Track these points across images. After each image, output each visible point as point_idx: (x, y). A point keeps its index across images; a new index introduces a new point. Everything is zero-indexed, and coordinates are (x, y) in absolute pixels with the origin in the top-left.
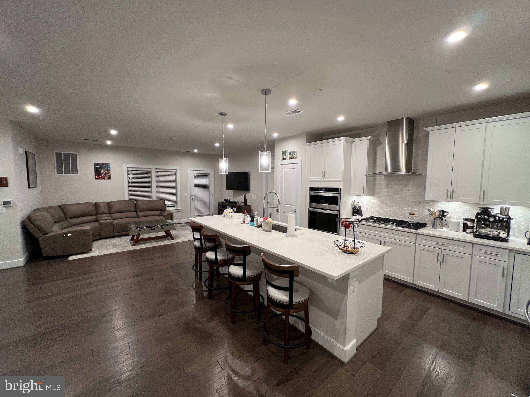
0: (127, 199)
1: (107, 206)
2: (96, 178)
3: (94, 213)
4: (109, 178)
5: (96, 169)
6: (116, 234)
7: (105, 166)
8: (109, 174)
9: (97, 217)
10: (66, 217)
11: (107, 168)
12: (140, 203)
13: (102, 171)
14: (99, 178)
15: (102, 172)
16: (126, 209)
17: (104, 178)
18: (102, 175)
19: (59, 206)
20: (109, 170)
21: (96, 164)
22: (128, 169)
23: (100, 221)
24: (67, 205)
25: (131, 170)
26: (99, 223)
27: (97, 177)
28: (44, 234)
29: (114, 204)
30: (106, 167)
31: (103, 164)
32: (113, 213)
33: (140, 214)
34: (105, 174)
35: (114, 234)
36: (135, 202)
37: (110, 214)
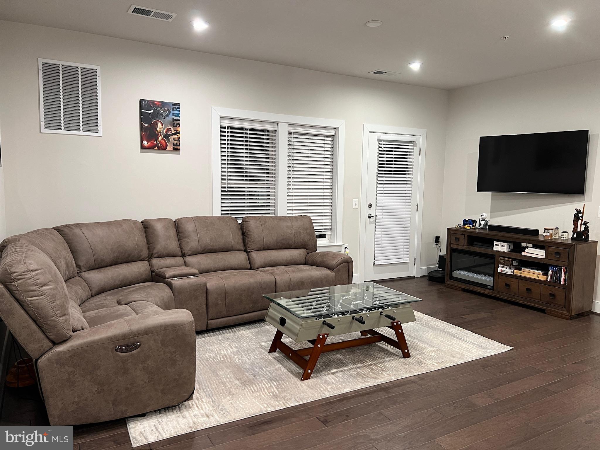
0: (217, 212)
1: (172, 232)
2: (142, 147)
3: (145, 253)
4: (176, 148)
5: (144, 118)
6: (214, 323)
7: (165, 111)
8: (176, 136)
9: (151, 265)
10: (78, 266)
11: (171, 117)
12: (252, 224)
13: (159, 125)
14: (151, 148)
15: (158, 129)
16: (221, 242)
17: (163, 148)
18: (160, 138)
19: (58, 229)
20: (176, 124)
21: (144, 105)
22: (222, 124)
24: (77, 225)
25: (228, 128)
27: (145, 143)
28: (55, 343)
29: (190, 227)
30: (170, 113)
31: (163, 104)
32: (190, 253)
33: (258, 257)
34: (166, 136)
35: (209, 321)
36: (240, 221)
37: (183, 255)
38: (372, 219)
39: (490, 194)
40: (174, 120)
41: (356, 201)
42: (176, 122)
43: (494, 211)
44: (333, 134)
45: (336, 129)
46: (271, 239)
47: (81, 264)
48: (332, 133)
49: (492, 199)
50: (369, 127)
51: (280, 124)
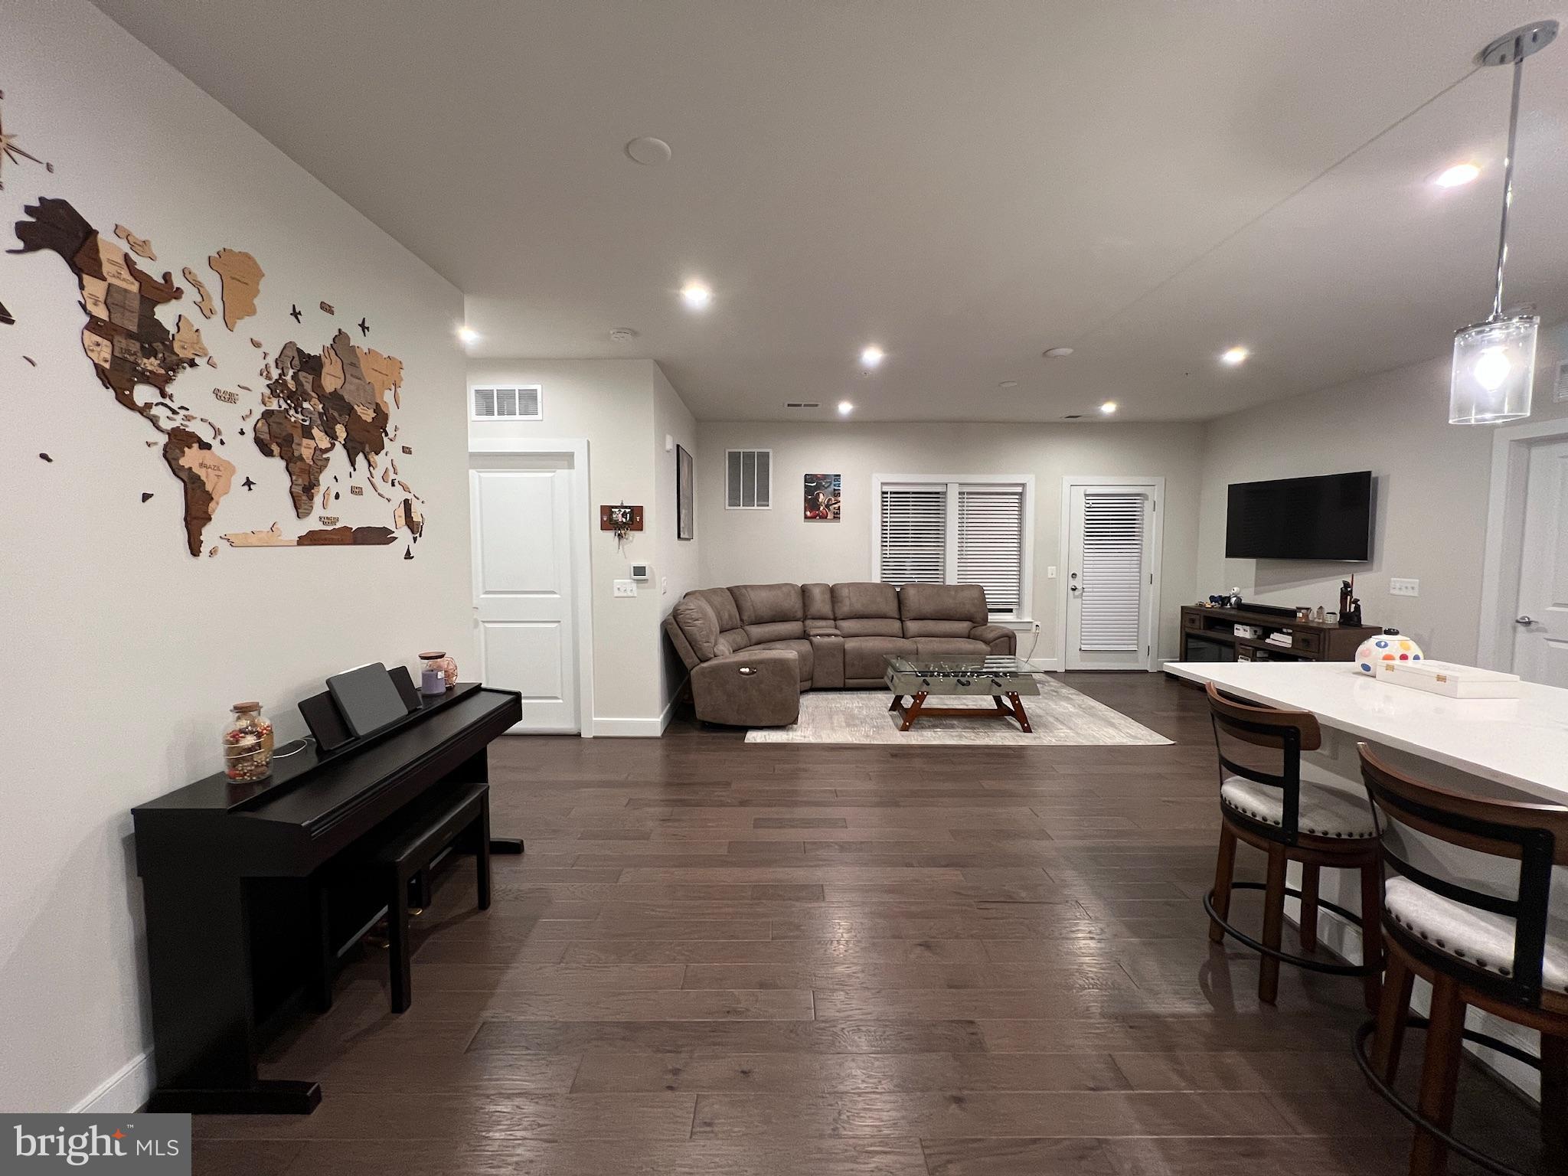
0: (876, 579)
1: (828, 596)
2: (806, 517)
3: (800, 614)
4: (837, 516)
5: (808, 491)
6: (851, 682)
7: (827, 482)
8: (836, 506)
9: (804, 626)
10: (742, 620)
11: (832, 487)
12: (912, 592)
13: (821, 495)
14: (813, 518)
15: (820, 500)
16: (873, 609)
17: (824, 517)
18: (821, 508)
19: (728, 589)
20: (836, 494)
21: (808, 478)
22: (884, 490)
23: (813, 639)
24: (745, 587)
25: (891, 493)
26: (811, 643)
27: (808, 513)
28: (702, 661)
29: (845, 592)
30: (831, 484)
31: (825, 477)
32: (841, 617)
33: (913, 626)
34: (827, 506)
35: (846, 680)
36: (898, 589)
37: (835, 619)
38: (1077, 593)
39: (1253, 561)
40: (835, 490)
41: (1051, 569)
42: (837, 492)
43: (1260, 584)
44: (1021, 491)
45: (1023, 485)
46: (928, 608)
47: (745, 618)
48: (1019, 489)
49: (1257, 569)
50: (1068, 480)
51: (949, 485)
